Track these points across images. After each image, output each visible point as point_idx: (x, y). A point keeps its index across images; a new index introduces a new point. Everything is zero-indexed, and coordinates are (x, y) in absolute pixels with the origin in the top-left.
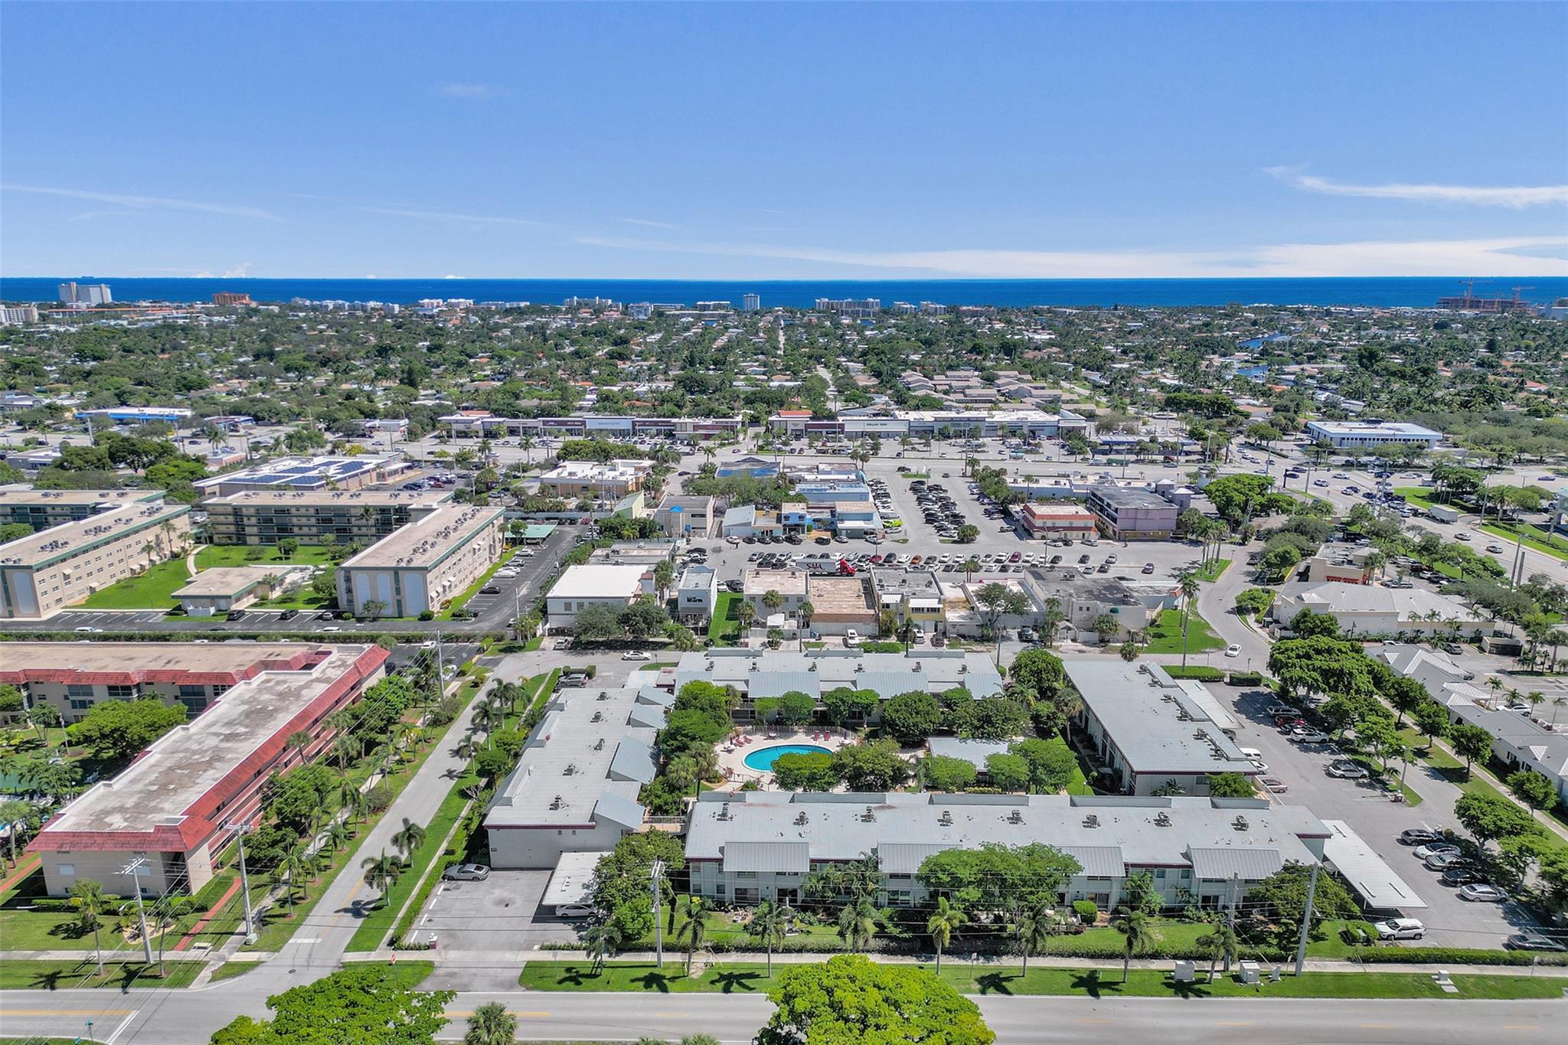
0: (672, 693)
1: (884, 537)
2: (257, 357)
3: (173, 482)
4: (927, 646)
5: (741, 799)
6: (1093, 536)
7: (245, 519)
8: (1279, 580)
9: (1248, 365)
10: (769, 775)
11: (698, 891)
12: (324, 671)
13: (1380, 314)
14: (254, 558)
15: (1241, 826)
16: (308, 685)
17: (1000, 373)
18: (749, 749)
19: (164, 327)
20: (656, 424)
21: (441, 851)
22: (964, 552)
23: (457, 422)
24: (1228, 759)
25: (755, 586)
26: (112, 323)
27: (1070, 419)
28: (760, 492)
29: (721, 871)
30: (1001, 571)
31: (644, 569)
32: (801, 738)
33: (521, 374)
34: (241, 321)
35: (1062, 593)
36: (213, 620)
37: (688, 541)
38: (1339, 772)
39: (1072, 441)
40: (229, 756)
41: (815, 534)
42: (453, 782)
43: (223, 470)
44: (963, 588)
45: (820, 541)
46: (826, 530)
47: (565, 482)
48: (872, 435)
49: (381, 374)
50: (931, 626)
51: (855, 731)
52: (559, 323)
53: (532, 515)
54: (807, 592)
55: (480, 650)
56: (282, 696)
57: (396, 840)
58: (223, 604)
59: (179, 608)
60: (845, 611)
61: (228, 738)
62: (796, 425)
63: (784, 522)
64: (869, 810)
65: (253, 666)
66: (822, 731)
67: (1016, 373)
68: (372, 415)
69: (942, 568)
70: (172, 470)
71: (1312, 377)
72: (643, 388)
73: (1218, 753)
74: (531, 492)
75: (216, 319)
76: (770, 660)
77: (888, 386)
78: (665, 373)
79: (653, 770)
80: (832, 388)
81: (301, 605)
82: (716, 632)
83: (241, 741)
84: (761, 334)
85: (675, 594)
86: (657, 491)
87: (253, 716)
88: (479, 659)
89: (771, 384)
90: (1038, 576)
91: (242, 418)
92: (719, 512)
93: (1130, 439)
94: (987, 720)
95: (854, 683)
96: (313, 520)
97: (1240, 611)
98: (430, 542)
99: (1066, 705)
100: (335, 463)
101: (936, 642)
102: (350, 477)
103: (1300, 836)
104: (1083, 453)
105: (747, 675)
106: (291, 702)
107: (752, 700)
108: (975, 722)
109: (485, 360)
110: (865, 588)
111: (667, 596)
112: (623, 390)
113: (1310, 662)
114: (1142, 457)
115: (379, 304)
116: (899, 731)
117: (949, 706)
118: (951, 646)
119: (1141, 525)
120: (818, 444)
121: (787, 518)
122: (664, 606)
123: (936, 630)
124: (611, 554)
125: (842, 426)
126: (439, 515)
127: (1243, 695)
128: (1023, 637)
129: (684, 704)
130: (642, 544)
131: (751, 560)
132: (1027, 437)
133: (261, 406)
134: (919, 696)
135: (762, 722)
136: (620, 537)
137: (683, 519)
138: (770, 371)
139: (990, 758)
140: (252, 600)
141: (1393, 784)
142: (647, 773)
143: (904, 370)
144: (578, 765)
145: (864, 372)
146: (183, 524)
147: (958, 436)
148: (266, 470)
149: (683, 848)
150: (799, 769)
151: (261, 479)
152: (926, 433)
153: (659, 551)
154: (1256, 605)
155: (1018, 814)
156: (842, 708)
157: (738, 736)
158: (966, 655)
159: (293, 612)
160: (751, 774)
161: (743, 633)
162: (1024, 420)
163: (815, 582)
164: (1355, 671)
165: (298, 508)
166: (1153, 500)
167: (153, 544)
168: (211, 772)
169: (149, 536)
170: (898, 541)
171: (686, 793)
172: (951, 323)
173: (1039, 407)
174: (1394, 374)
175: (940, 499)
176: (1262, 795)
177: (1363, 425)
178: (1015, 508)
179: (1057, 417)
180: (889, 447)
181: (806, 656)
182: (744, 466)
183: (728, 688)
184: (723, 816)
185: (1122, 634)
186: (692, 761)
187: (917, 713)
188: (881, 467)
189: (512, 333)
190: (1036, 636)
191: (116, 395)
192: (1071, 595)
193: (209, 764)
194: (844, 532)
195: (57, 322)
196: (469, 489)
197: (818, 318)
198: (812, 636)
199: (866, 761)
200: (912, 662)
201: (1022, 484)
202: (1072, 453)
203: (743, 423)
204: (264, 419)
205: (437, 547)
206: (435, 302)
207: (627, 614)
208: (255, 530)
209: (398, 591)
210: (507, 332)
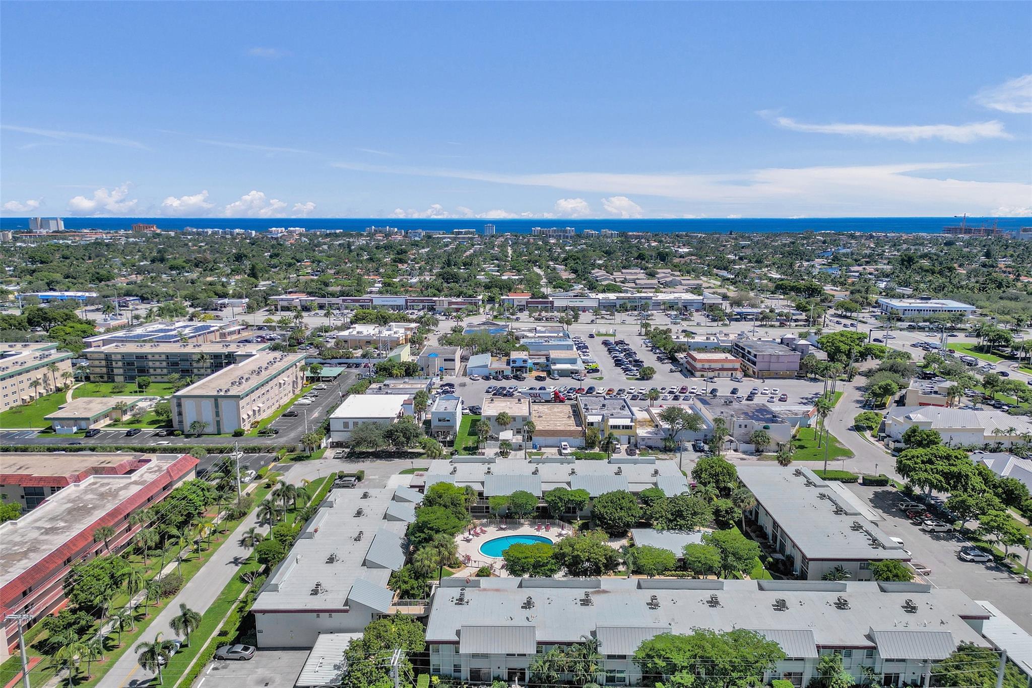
0: (423, 493)
1: (585, 376)
2: (153, 261)
3: (68, 338)
4: (623, 455)
5: (476, 585)
6: (739, 375)
7: (114, 363)
8: (882, 406)
9: (825, 267)
10: (499, 562)
11: (437, 671)
12: (142, 476)
13: (906, 237)
14: (118, 392)
15: (910, 608)
16: (126, 487)
17: (659, 271)
18: (484, 538)
19: (94, 243)
20: (422, 301)
21: (216, 632)
22: (645, 387)
23: (282, 300)
24: (884, 547)
25: (491, 409)
26: (61, 242)
27: (710, 298)
28: (494, 344)
29: (457, 652)
30: (674, 399)
31: (406, 397)
32: (526, 529)
33: (332, 271)
34: (148, 241)
35: (725, 414)
36: (75, 436)
37: (441, 379)
38: (969, 557)
39: (713, 313)
40: (44, 547)
41: (535, 374)
42: (237, 568)
43: (108, 331)
44: (647, 411)
45: (539, 379)
46: (543, 371)
47: (354, 338)
48: (573, 309)
49: (234, 272)
50: (624, 439)
51: (570, 523)
52: (362, 241)
53: (328, 361)
54: (530, 414)
55: (276, 459)
56: (102, 496)
57: (173, 624)
58: (83, 424)
59: (50, 428)
60: (559, 428)
61: (48, 531)
62: (520, 302)
63: (512, 364)
64: (587, 595)
65: (85, 472)
66: (543, 524)
67: (670, 271)
68: (224, 295)
69: (630, 397)
70: (68, 330)
71: (870, 274)
72: (414, 280)
73: (875, 543)
74: (329, 345)
75: (131, 240)
76: (501, 466)
77: (583, 278)
78: (431, 270)
79: (402, 559)
80: (545, 280)
81: (145, 425)
82: (460, 445)
83: (58, 534)
84: (496, 249)
85: (429, 416)
86: (420, 344)
87: (74, 513)
88: (275, 466)
89: (503, 278)
90: (704, 402)
91: (132, 298)
92: (464, 359)
93: (755, 310)
94: (679, 514)
95: (569, 484)
96: (164, 364)
97: (858, 428)
98: (245, 378)
99: (742, 501)
100: (190, 326)
101: (630, 452)
102: (199, 335)
103: (964, 617)
104: (722, 320)
105: (482, 478)
106: (108, 502)
107: (487, 498)
108: (670, 516)
109: (309, 264)
110: (574, 411)
111: (423, 418)
112: (401, 280)
113: (933, 467)
114: (765, 323)
115: (242, 231)
116: (607, 523)
117: (646, 503)
118: (640, 455)
119: (774, 367)
120: (536, 315)
121: (514, 361)
122: (421, 425)
123: (629, 443)
124: (383, 387)
125: (552, 303)
126: (256, 359)
127: (876, 494)
128: (697, 449)
129: (430, 502)
130: (407, 380)
131: (488, 392)
132: (683, 310)
133: (146, 290)
134: (622, 495)
135: (495, 515)
136: (391, 375)
137: (438, 363)
138: (501, 269)
139: (687, 547)
140: (108, 421)
141: (1015, 567)
142: (397, 561)
143: (593, 269)
144: (340, 555)
145: (566, 270)
146: (66, 366)
147: (634, 309)
148: (139, 331)
149: (424, 631)
150: (526, 558)
151: (134, 337)
152: (611, 308)
153: (419, 385)
154: (870, 424)
155: (716, 599)
156: (560, 505)
157: (475, 527)
158: (657, 462)
159: (137, 431)
160: (485, 560)
161: (481, 445)
162: (679, 299)
163: (535, 407)
164: (970, 474)
165: (153, 354)
166: (781, 349)
167: (41, 381)
168: (24, 561)
169: (38, 375)
170: (596, 379)
171: (432, 577)
172: (622, 242)
173: (687, 291)
174: (927, 271)
175: (625, 350)
176: (917, 580)
177: (918, 301)
178: (680, 356)
179: (701, 297)
180: (585, 317)
181: (530, 462)
182: (483, 327)
183: (468, 488)
184: (460, 601)
185: (773, 446)
186: (435, 551)
187: (621, 509)
188: (580, 329)
189: (328, 247)
190: (706, 448)
191: (47, 283)
192: (732, 416)
193: (25, 555)
194: (556, 372)
195: (24, 242)
196: (284, 343)
197: (534, 239)
198: (534, 447)
199: (583, 551)
200: (614, 468)
201: (683, 339)
202: (714, 320)
203: (483, 301)
204: (148, 299)
205: (250, 382)
206: (280, 229)
207: (391, 430)
208: (121, 371)
209: (217, 414)
210: (325, 247)
